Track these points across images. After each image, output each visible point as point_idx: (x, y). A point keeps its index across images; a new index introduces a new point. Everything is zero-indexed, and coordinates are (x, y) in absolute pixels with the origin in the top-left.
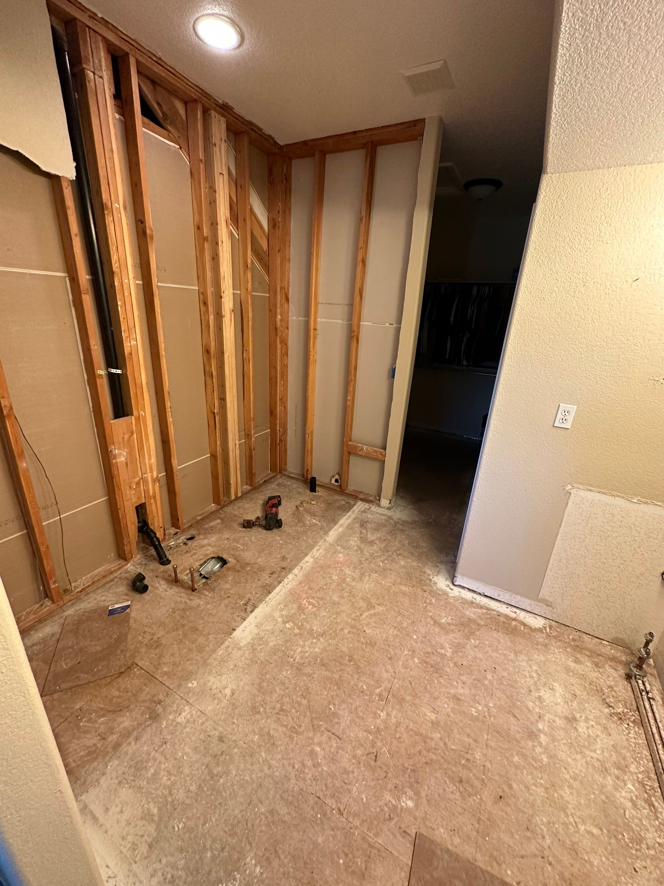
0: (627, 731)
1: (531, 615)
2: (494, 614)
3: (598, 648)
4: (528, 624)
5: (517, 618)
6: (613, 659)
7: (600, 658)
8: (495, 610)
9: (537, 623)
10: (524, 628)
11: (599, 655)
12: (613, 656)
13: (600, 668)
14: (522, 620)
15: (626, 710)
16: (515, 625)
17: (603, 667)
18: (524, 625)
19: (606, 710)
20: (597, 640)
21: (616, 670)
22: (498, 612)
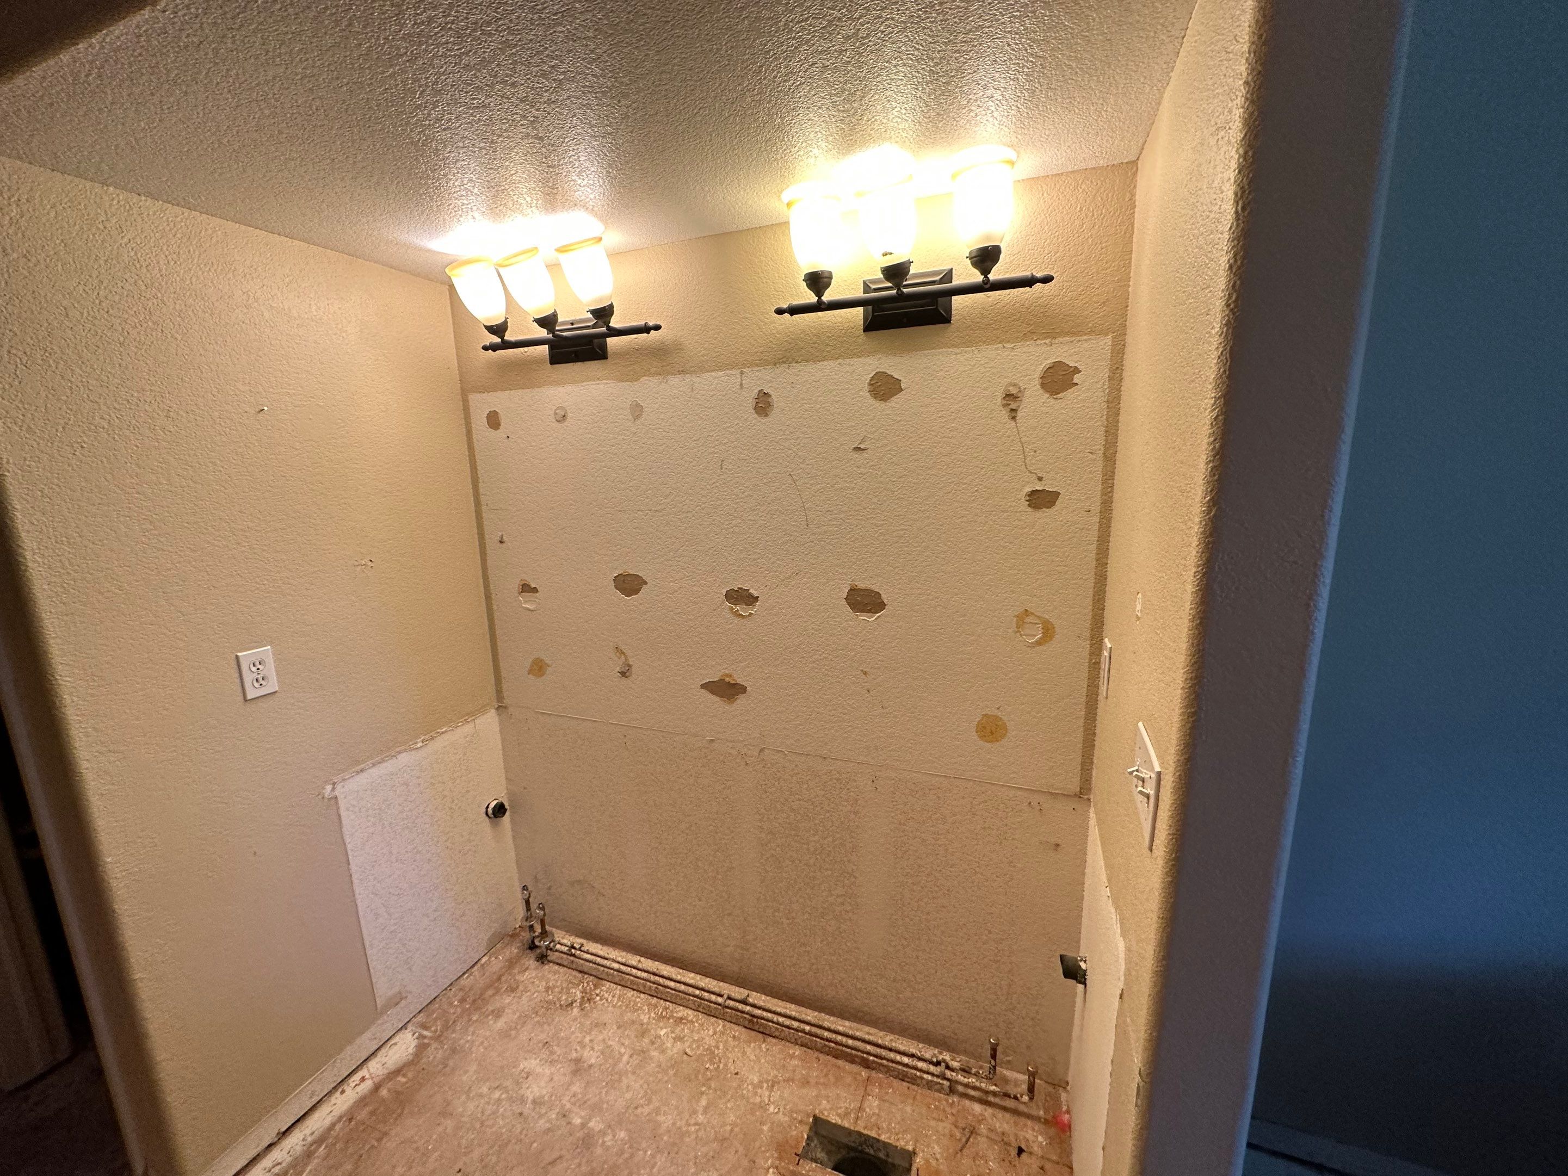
0: (604, 1001)
1: (383, 1051)
2: (342, 1129)
3: (487, 974)
4: (400, 1064)
5: (377, 1080)
6: (511, 963)
7: (503, 979)
8: (333, 1125)
9: (405, 1046)
10: (404, 1075)
11: (499, 979)
12: (507, 961)
13: (518, 987)
14: (386, 1072)
15: (580, 987)
16: (389, 1090)
17: (517, 982)
18: (398, 1072)
19: (576, 1011)
20: (476, 968)
21: (527, 969)
22: (340, 1118)
